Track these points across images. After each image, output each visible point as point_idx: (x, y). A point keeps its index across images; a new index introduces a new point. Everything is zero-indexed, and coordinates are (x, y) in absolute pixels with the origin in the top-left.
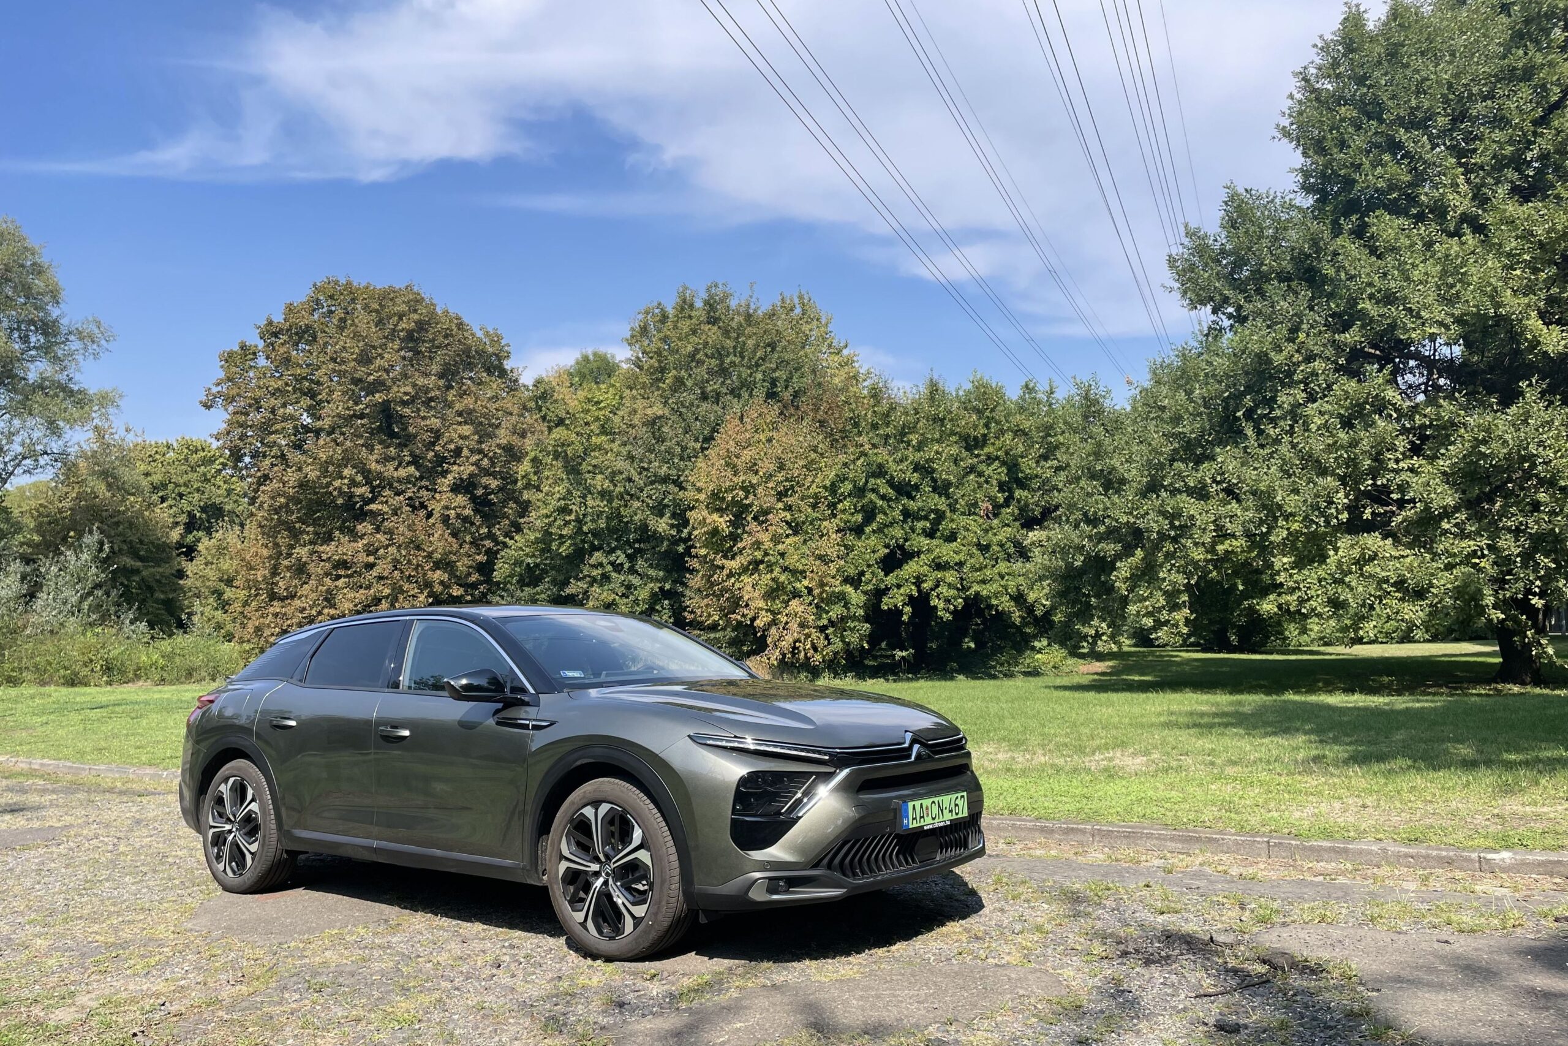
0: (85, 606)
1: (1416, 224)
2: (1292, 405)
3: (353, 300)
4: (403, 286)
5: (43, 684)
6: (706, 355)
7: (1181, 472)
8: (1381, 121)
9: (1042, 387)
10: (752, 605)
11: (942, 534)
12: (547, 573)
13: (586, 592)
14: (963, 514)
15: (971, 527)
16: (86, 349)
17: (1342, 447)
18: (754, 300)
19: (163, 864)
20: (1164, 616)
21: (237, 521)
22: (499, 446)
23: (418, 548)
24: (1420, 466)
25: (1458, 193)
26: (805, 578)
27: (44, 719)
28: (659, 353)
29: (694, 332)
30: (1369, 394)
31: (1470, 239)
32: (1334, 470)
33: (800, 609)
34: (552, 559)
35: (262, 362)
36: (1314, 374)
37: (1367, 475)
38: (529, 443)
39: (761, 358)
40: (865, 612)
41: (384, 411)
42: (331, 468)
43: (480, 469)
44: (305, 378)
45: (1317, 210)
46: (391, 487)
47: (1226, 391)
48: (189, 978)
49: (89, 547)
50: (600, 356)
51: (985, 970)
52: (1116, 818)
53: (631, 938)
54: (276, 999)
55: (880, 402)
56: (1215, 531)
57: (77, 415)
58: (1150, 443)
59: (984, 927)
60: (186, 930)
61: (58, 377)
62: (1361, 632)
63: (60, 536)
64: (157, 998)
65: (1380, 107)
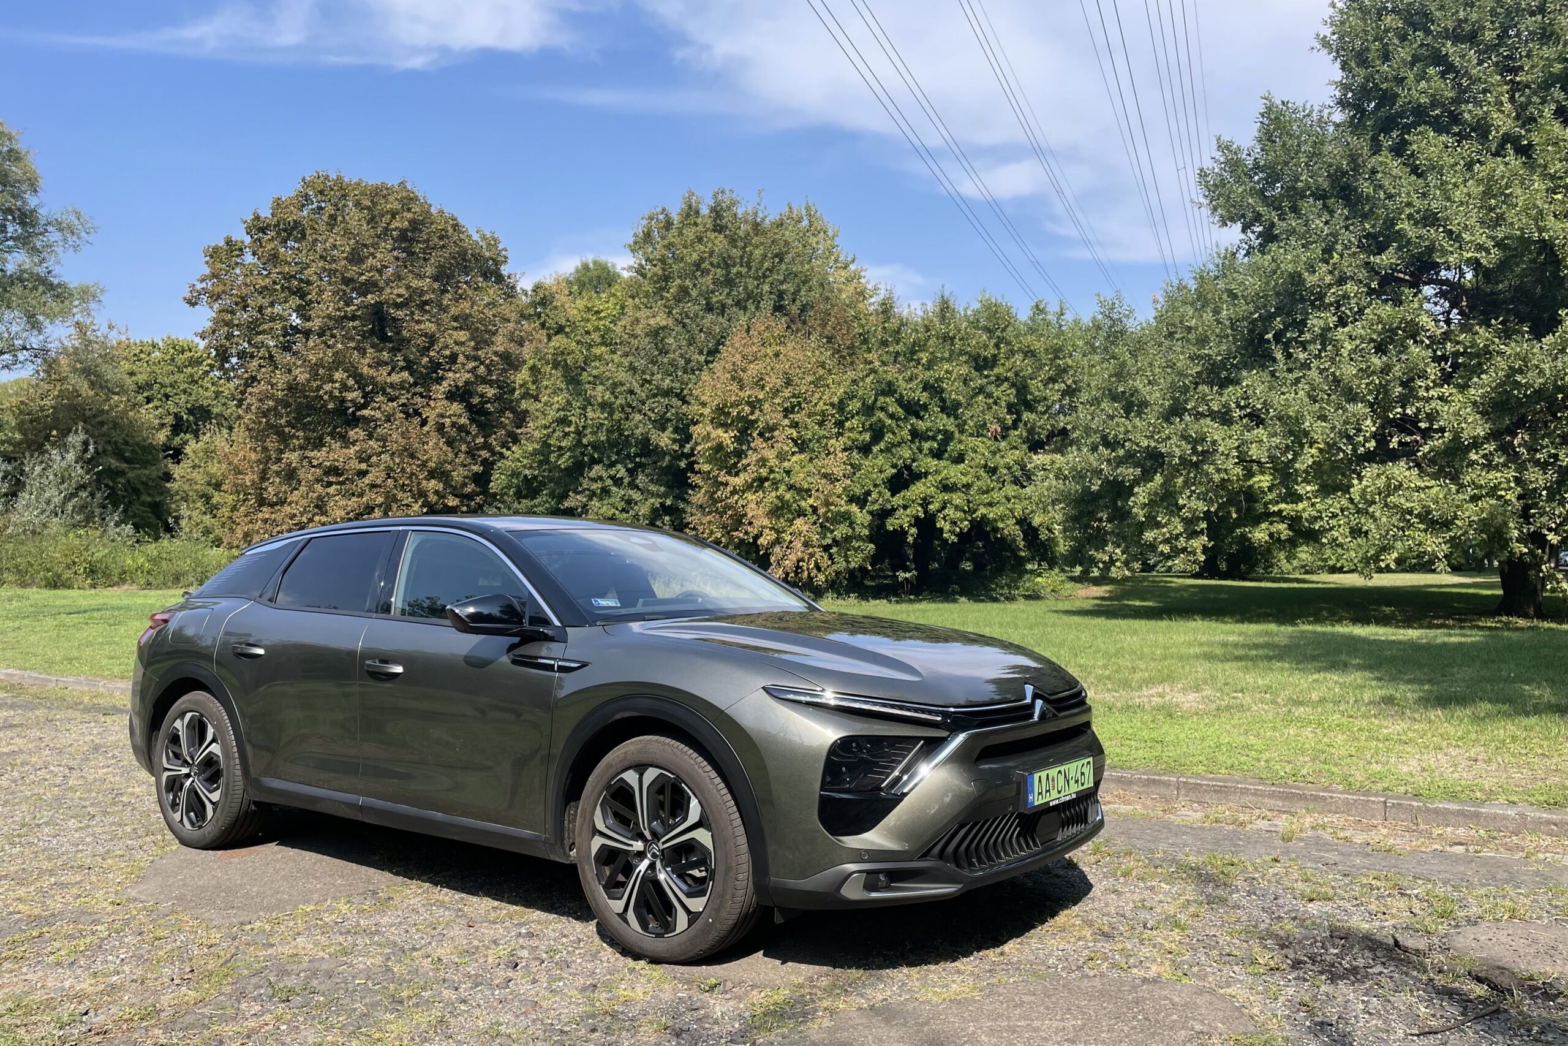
0: (70, 507)
1: (1459, 142)
2: (1322, 329)
3: (344, 196)
4: (396, 183)
5: (24, 585)
6: (712, 264)
7: (1205, 395)
8: (1428, 32)
9: (1053, 308)
10: (756, 523)
11: (950, 456)
12: (545, 485)
13: (585, 506)
14: (971, 435)
15: (979, 448)
16: (65, 240)
17: (1374, 373)
18: (762, 207)
19: (115, 804)
20: (1182, 543)
21: (225, 423)
22: (496, 353)
23: (412, 456)
24: (1451, 394)
25: (1503, 112)
26: (810, 496)
27: (17, 624)
28: (663, 261)
29: (700, 240)
30: (1403, 319)
31: (1514, 161)
32: (1364, 396)
33: (805, 528)
34: (550, 471)
35: (249, 258)
36: (1345, 296)
37: (1397, 402)
38: (527, 351)
39: (768, 269)
40: (871, 534)
41: (376, 313)
42: (321, 371)
43: (476, 376)
44: (294, 277)
45: (1355, 126)
46: (384, 393)
47: (1256, 312)
48: (124, 972)
49: (74, 447)
50: (600, 265)
51: (1134, 987)
52: (1201, 769)
53: (684, 937)
54: (230, 1011)
55: (889, 318)
56: (1238, 457)
57: (57, 310)
58: (1175, 364)
59: (1105, 918)
60: (128, 900)
61: (37, 270)
62: (1383, 565)
63: (43, 434)
64: (80, 1003)
65: (1427, 18)
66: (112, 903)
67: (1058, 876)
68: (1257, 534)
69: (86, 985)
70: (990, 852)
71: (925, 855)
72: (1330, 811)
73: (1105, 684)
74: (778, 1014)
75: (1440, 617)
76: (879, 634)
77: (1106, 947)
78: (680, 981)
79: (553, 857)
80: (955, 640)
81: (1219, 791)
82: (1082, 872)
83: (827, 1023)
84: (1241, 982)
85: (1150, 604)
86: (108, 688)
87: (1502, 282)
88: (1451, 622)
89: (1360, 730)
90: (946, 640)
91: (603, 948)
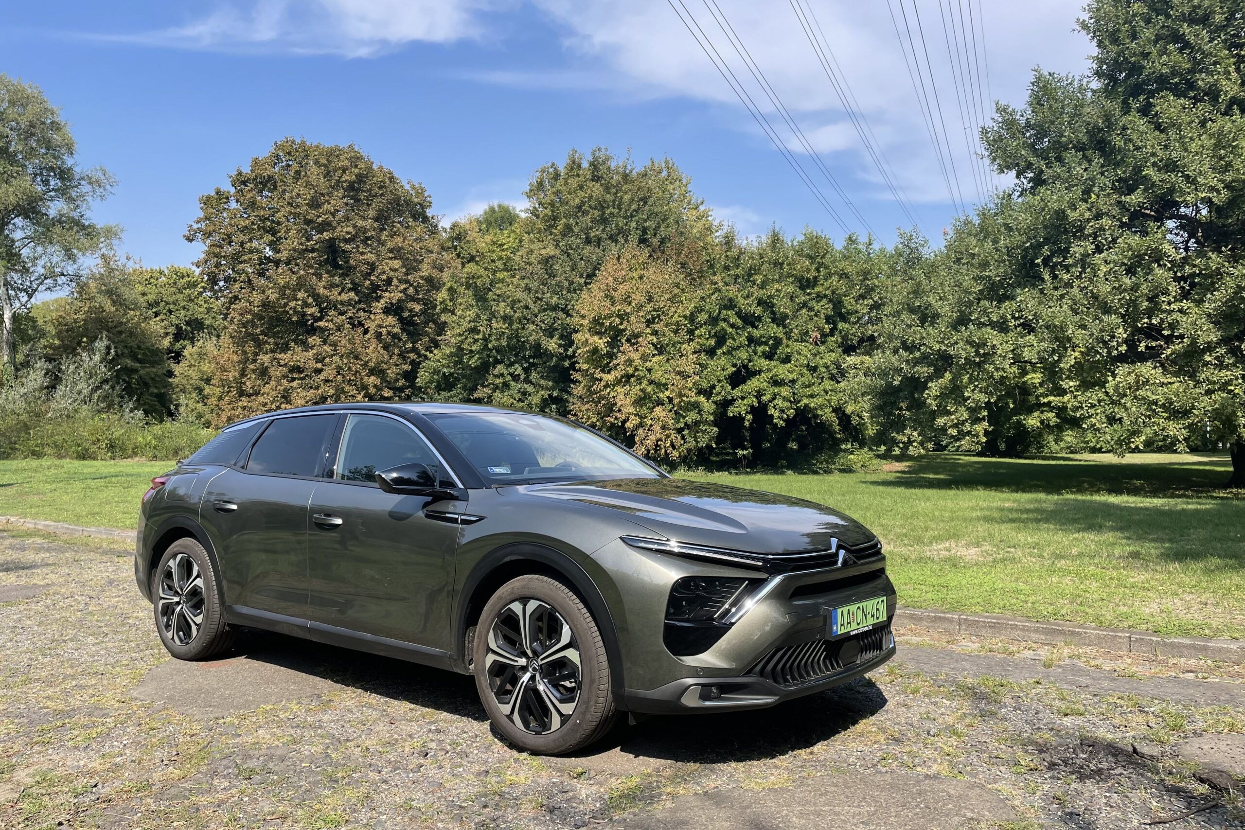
0: (95, 396)
1: (1195, 104)
2: (1081, 254)
3: (307, 156)
4: (346, 146)
5: (60, 457)
6: (590, 207)
7: (986, 309)
8: (1168, 16)
9: (863, 239)
10: (624, 410)
11: (779, 357)
12: (459, 380)
13: (490, 397)
14: (796, 341)
15: (803, 352)
16: (94, 192)
17: (1125, 290)
18: (630, 161)
19: (123, 625)
20: (967, 427)
21: (214, 333)
22: (422, 277)
23: (357, 358)
24: (1189, 308)
25: (1230, 80)
26: (667, 389)
27: (54, 487)
28: (552, 204)
29: (581, 188)
30: (1148, 247)
31: (1240, 119)
32: (1118, 309)
33: (663, 414)
34: (463, 370)
35: (233, 205)
36: (1102, 229)
37: (1144, 314)
38: (446, 276)
39: (635, 210)
40: (715, 419)
41: (330, 247)
42: (288, 292)
43: (407, 295)
44: (268, 219)
45: (1109, 92)
46: (336, 309)
47: (1028, 242)
48: (125, 754)
49: (99, 350)
50: (504, 208)
51: (918, 782)
52: (978, 608)
53: (557, 734)
54: (205, 786)
55: (730, 248)
56: (1013, 358)
57: (87, 245)
58: (961, 284)
59: (897, 726)
60: (131, 699)
61: (73, 214)
62: (1133, 446)
63: (76, 341)
64: (91, 778)
65: (1167, 5)
66: (119, 701)
67: (859, 692)
68: (1030, 421)
69: (96, 764)
70: (802, 671)
71: (749, 672)
72: (1085, 644)
73: (902, 541)
74: (631, 797)
75: (1181, 489)
76: (721, 497)
77: (897, 749)
78: (554, 770)
79: (456, 670)
80: (783, 503)
81: (993, 626)
82: (879, 689)
83: (669, 805)
84: (1005, 779)
85: (942, 477)
86: (121, 536)
87: (1231, 217)
88: (1190, 493)
89: (1111, 579)
90: (774, 503)
91: (494, 742)
